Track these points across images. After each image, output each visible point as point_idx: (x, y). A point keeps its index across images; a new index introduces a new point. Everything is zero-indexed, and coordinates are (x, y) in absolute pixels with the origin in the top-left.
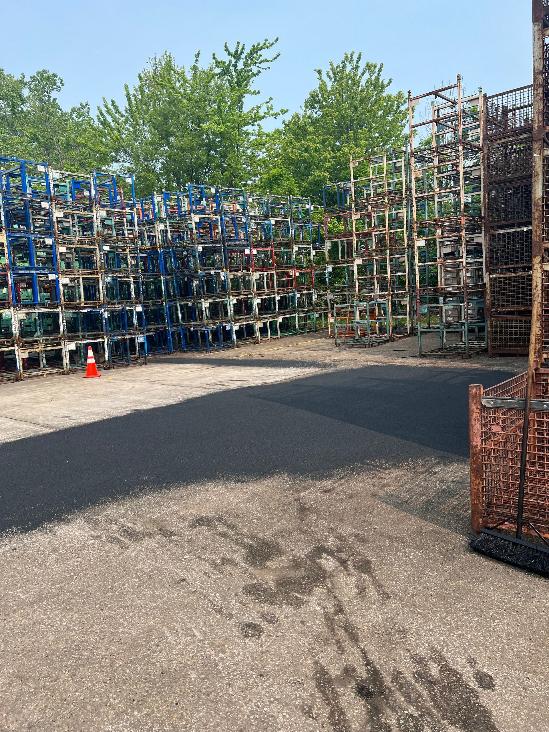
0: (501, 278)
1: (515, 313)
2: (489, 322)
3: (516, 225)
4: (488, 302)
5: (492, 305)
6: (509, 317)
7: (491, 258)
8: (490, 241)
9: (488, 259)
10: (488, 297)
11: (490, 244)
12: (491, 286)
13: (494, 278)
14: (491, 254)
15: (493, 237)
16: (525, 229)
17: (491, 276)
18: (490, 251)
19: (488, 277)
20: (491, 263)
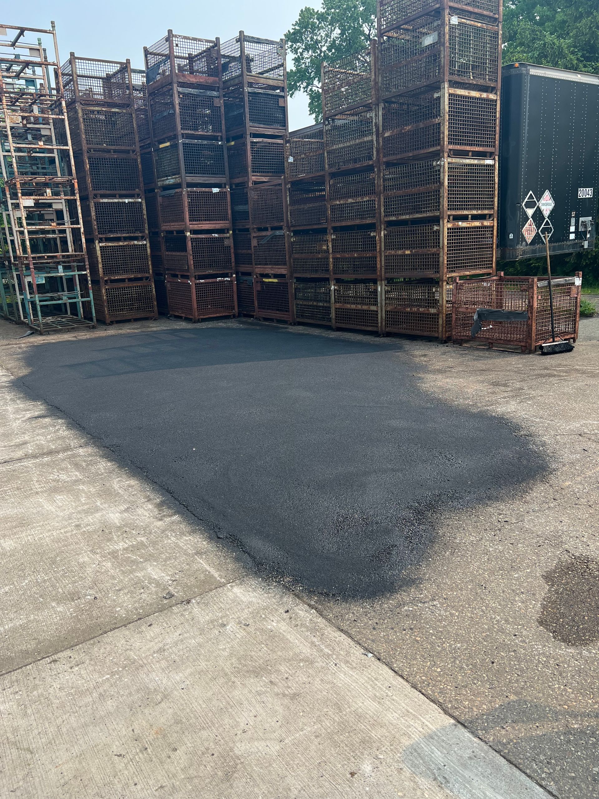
0: (110, 247)
1: (126, 280)
2: (104, 291)
3: (117, 196)
4: (101, 270)
5: (104, 274)
6: (121, 285)
7: (98, 226)
8: (96, 209)
9: (96, 227)
10: (100, 266)
11: (96, 212)
12: (101, 255)
13: (103, 247)
14: (97, 222)
15: (97, 205)
16: (126, 201)
17: (101, 245)
18: (97, 219)
19: (98, 246)
20: (99, 231)
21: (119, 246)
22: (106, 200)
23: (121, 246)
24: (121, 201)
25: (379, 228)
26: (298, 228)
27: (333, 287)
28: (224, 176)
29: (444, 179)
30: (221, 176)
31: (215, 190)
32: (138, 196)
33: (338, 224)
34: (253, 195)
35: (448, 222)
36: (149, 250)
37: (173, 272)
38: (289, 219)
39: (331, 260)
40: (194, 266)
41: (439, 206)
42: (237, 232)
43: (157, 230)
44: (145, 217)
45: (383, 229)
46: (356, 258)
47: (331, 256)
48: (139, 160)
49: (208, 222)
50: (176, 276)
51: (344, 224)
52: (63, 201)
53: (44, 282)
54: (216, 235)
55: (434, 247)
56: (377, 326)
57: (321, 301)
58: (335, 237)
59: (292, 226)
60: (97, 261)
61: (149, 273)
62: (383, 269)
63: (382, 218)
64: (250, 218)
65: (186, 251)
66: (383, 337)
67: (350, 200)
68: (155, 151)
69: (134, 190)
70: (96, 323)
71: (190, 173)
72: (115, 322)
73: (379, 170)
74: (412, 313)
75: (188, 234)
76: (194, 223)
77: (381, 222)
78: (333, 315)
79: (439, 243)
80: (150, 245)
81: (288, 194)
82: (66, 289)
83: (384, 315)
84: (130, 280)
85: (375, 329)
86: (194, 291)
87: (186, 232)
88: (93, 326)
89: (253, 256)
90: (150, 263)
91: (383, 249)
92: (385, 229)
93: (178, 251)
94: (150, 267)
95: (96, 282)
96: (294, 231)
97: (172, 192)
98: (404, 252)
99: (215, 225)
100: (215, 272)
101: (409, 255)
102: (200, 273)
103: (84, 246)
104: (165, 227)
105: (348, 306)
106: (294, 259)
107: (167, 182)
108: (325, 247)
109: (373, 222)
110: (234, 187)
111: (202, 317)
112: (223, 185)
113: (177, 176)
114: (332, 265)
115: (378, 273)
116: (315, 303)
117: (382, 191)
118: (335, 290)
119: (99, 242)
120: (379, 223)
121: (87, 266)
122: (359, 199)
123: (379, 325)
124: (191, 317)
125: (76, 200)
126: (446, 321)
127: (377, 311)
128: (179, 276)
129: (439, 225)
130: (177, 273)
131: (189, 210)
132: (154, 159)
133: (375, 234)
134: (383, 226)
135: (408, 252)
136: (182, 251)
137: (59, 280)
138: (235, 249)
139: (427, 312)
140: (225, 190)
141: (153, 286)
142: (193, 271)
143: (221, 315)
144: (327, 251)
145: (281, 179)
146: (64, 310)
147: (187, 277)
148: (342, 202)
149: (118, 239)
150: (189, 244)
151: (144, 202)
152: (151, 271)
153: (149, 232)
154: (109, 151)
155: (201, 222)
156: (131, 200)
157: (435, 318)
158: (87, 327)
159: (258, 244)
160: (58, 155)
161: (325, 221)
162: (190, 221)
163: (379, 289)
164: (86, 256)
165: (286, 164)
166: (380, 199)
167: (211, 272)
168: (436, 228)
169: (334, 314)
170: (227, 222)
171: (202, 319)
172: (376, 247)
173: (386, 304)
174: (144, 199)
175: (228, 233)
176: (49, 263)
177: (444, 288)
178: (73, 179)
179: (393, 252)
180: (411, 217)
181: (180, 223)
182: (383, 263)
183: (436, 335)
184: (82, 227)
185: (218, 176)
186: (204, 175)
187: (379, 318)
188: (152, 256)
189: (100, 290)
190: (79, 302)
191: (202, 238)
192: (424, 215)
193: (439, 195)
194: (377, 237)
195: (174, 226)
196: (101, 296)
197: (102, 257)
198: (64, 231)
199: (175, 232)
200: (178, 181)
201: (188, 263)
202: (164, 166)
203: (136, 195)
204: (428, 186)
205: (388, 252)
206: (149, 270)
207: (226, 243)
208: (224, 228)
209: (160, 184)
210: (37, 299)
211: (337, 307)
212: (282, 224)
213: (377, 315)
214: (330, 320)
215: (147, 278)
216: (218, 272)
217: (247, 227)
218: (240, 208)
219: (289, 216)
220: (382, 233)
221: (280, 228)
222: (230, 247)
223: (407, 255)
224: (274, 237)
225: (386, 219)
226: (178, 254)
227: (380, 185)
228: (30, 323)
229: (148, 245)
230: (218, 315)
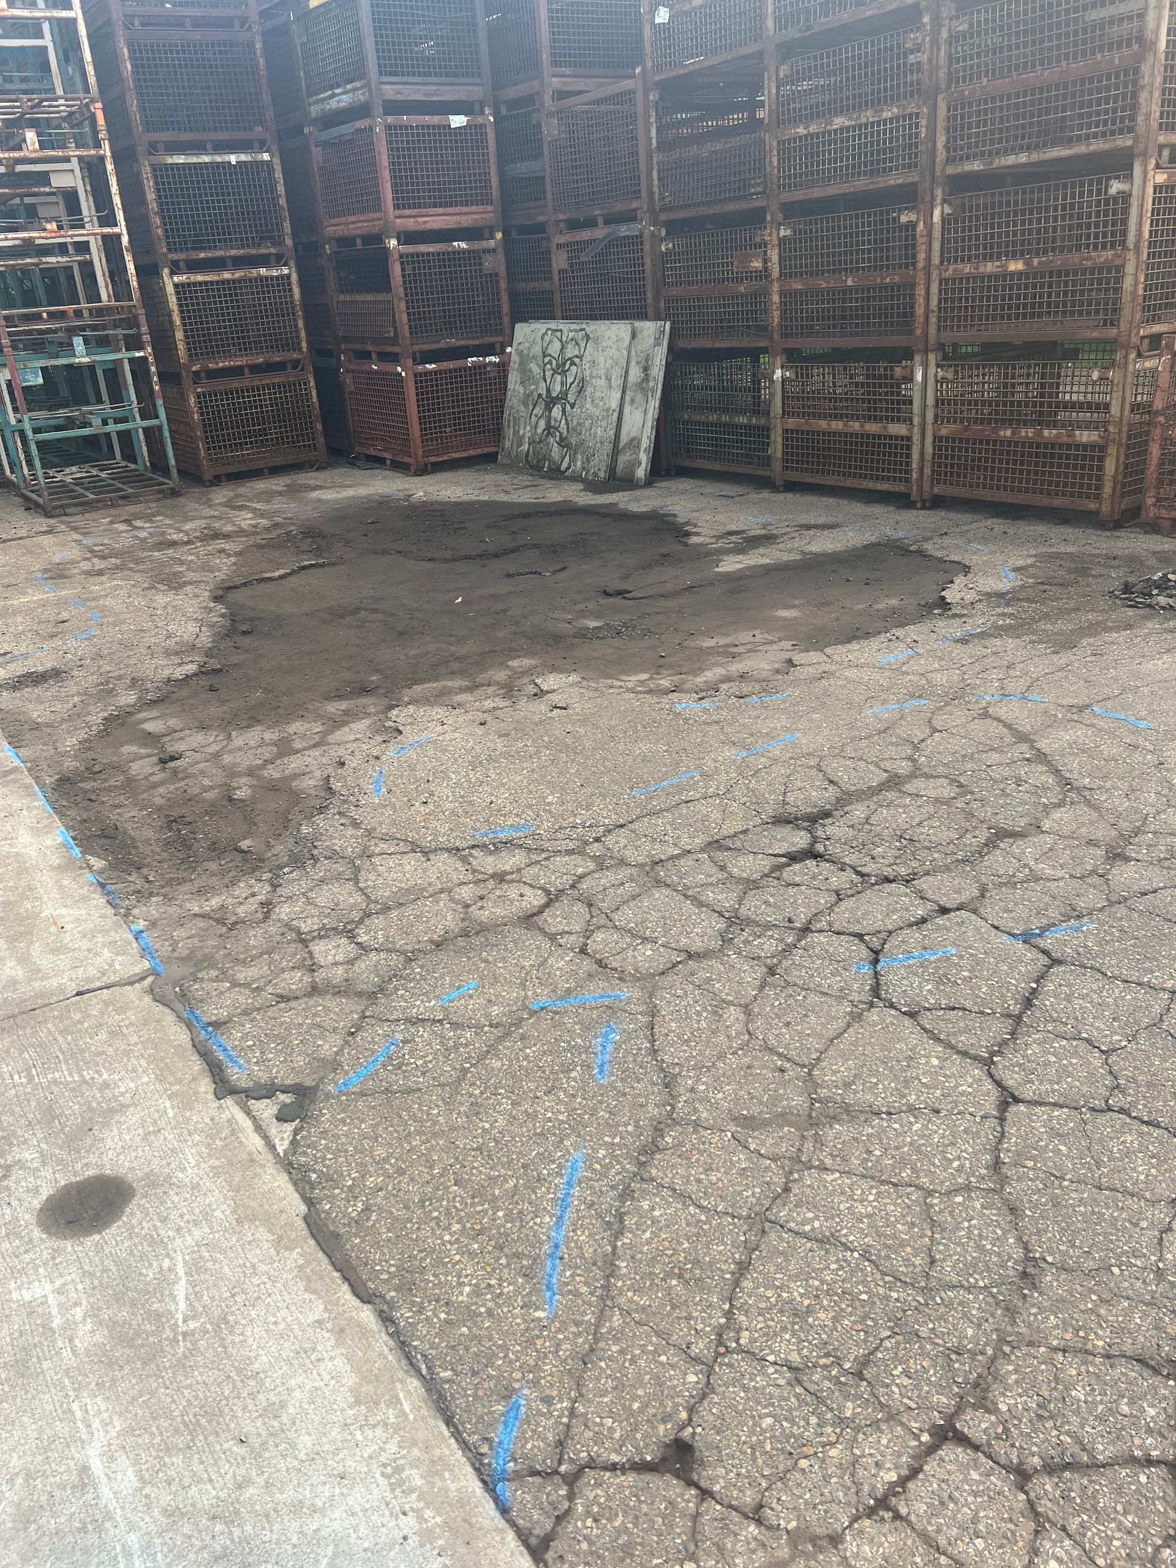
0: (200, 284)
1: (246, 370)
2: (192, 400)
3: (209, 146)
4: (181, 346)
5: (190, 355)
6: (235, 383)
7: (166, 231)
8: (157, 184)
9: (159, 231)
10: (179, 335)
11: (158, 190)
12: (180, 306)
13: (183, 285)
14: (164, 218)
15: (158, 170)
16: (233, 159)
17: (176, 279)
18: (162, 211)
19: (169, 282)
20: (168, 244)
21: (223, 282)
22: (181, 159)
23: (228, 281)
24: (218, 159)
25: (928, 198)
26: (681, 215)
27: (778, 373)
28: (478, 81)
29: (1157, 31)
30: (470, 80)
31: (458, 121)
32: (263, 146)
33: (799, 195)
34: (551, 130)
35: (1158, 166)
36: (296, 291)
37: (358, 347)
38: (656, 190)
39: (776, 298)
40: (410, 327)
41: (1133, 118)
42: (514, 235)
43: (314, 238)
44: (283, 201)
45: (938, 200)
46: (851, 288)
47: (776, 287)
48: (258, 46)
49: (441, 210)
50: (366, 355)
51: (817, 193)
52: (75, 164)
53: (40, 381)
54: (463, 245)
55: (1104, 247)
56: (907, 480)
57: (742, 411)
58: (788, 232)
59: (665, 209)
60: (171, 322)
61: (300, 349)
62: (933, 320)
63: (938, 168)
64: (549, 196)
65: (388, 289)
66: (923, 508)
67: (839, 122)
68: (298, 19)
69: (251, 129)
70: (177, 481)
71: (392, 74)
72: (223, 478)
73: (937, 22)
74: (1016, 444)
75: (393, 243)
76: (407, 212)
77: (933, 182)
78: (777, 448)
79: (1124, 233)
80: (299, 276)
81: (653, 120)
82: (105, 396)
83: (929, 449)
84: (255, 369)
85: (900, 488)
86: (411, 392)
87: (389, 237)
88: (173, 489)
89: (557, 296)
90: (301, 323)
91: (936, 260)
92: (944, 201)
93: (369, 291)
94: (303, 334)
95: (170, 377)
96: (670, 226)
97: (347, 129)
98: (1005, 266)
99: (458, 218)
100: (462, 343)
101: (1020, 274)
102: (426, 347)
103: (134, 283)
104: (336, 227)
105: (823, 424)
106: (667, 301)
107: (333, 104)
108: (757, 264)
109: (910, 180)
110: (503, 111)
111: (433, 459)
112: (477, 108)
113: (358, 84)
114: (777, 313)
115: (918, 332)
116: (725, 418)
117: (943, 85)
118: (784, 380)
119: (172, 273)
120: (927, 184)
121: (146, 338)
122: (868, 116)
123: (915, 476)
124: (406, 459)
125: (102, 159)
126: (1126, 466)
127: (909, 439)
128: (374, 356)
129: (1129, 177)
130: (370, 348)
131: (394, 177)
132: (298, 42)
133: (913, 217)
134: (939, 193)
135: (1016, 266)
136: (379, 291)
137: (87, 374)
138: (510, 281)
139: (1066, 440)
140: (480, 120)
141: (312, 384)
142: (408, 342)
143: (479, 451)
144: (764, 274)
145: (633, 76)
146: (105, 449)
147: (395, 358)
148: (813, 128)
149: (218, 264)
150: (396, 270)
151: (276, 161)
152: (304, 345)
153: (295, 245)
154: (180, 23)
155: (424, 211)
156: (243, 157)
157: (1092, 458)
158: (161, 491)
159: (571, 265)
160: (54, 42)
161: (759, 189)
162: (397, 207)
163: (919, 377)
164: (142, 311)
165: (647, 30)
166: (934, 109)
167: (453, 342)
168: (1115, 187)
169: (780, 447)
170: (490, 208)
171: (433, 464)
172: (914, 256)
173: (936, 416)
174: (277, 154)
175: (492, 237)
176: (54, 331)
177: (1131, 368)
178: (93, 101)
179: (968, 269)
180: (1035, 157)
181: (372, 215)
182: (934, 302)
183: (1092, 506)
184: (125, 232)
185: (464, 80)
186: (428, 79)
187: (915, 456)
188: (305, 305)
189: (184, 399)
190: (136, 429)
191: (428, 254)
192: (1081, 149)
193: (1135, 83)
194: (921, 225)
195: (356, 225)
196: (185, 412)
197: (182, 312)
198: (83, 247)
199: (359, 241)
200: (362, 98)
201: (394, 321)
202: (323, 60)
203: (256, 144)
204: (1099, 56)
205: (951, 267)
206: (299, 343)
207: (488, 263)
208: (481, 224)
209: (315, 111)
210: (27, 426)
211: (789, 427)
212: (634, 205)
213: (909, 448)
214: (767, 461)
215: (296, 364)
216: (469, 342)
217: (541, 219)
218: (521, 168)
219: (656, 182)
220: (937, 213)
221: (630, 217)
222: (496, 275)
223: (1012, 274)
224: (613, 243)
225: (950, 170)
226: (369, 297)
227: (938, 68)
228: (22, 485)
229: (294, 277)
230: (472, 453)
